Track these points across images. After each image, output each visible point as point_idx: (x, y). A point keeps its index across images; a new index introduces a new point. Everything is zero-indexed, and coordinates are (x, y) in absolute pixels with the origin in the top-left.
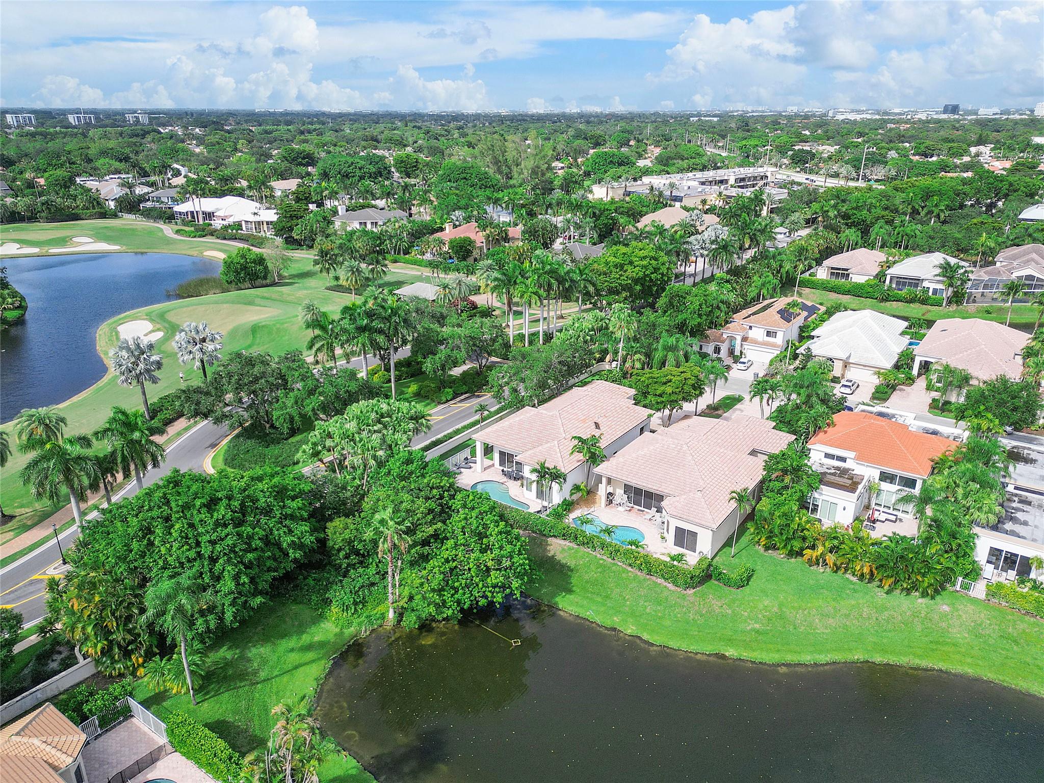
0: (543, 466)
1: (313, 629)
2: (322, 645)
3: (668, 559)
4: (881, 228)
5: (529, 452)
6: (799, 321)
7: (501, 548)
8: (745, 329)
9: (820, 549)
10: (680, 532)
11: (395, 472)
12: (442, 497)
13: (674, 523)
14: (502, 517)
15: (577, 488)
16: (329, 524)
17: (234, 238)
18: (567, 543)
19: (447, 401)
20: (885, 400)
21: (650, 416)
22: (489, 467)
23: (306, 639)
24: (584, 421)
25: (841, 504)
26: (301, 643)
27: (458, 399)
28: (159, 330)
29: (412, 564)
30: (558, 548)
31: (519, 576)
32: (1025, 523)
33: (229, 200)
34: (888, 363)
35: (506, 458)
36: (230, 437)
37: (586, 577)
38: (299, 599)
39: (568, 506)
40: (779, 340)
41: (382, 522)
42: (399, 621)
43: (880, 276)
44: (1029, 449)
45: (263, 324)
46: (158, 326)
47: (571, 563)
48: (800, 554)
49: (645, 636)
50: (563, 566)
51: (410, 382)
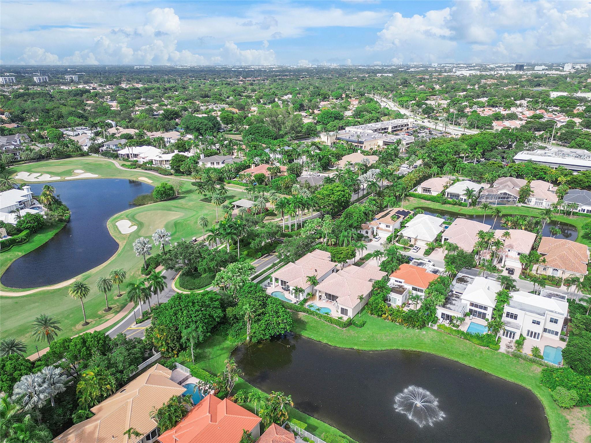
0: (296, 288)
1: (224, 343)
2: (227, 348)
3: (337, 319)
4: (448, 167)
5: (292, 282)
6: (401, 220)
7: (283, 316)
8: (378, 224)
9: (387, 314)
10: (342, 309)
11: (246, 291)
12: (263, 300)
13: (341, 306)
14: (283, 306)
15: (309, 294)
16: (227, 310)
17: (150, 169)
18: (305, 314)
19: (259, 258)
20: (429, 255)
21: (336, 266)
22: (277, 286)
23: (222, 346)
24: (311, 269)
25: (398, 299)
26: (220, 347)
27: (263, 257)
28: (135, 225)
29: (255, 322)
30: (302, 315)
31: (289, 325)
32: (454, 305)
33: (145, 148)
34: (431, 239)
35: (283, 283)
36: (179, 275)
37: (311, 325)
38: (218, 334)
39: (305, 301)
40: (391, 229)
41: (246, 309)
42: (251, 340)
43: (443, 193)
44: (468, 277)
45: (179, 221)
46: (134, 223)
47: (306, 321)
48: (381, 316)
49: (329, 343)
50: (303, 321)
51: (244, 249)
